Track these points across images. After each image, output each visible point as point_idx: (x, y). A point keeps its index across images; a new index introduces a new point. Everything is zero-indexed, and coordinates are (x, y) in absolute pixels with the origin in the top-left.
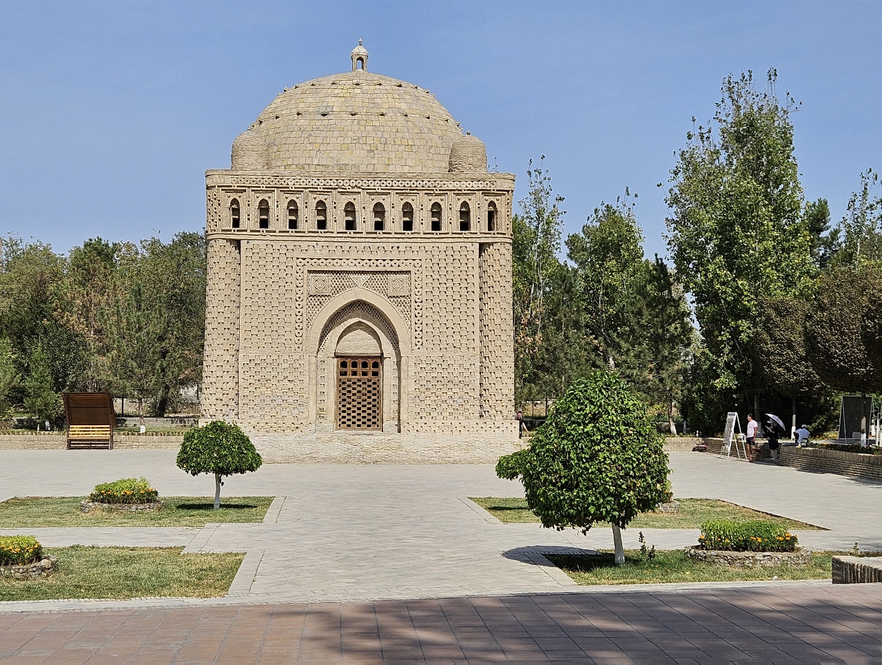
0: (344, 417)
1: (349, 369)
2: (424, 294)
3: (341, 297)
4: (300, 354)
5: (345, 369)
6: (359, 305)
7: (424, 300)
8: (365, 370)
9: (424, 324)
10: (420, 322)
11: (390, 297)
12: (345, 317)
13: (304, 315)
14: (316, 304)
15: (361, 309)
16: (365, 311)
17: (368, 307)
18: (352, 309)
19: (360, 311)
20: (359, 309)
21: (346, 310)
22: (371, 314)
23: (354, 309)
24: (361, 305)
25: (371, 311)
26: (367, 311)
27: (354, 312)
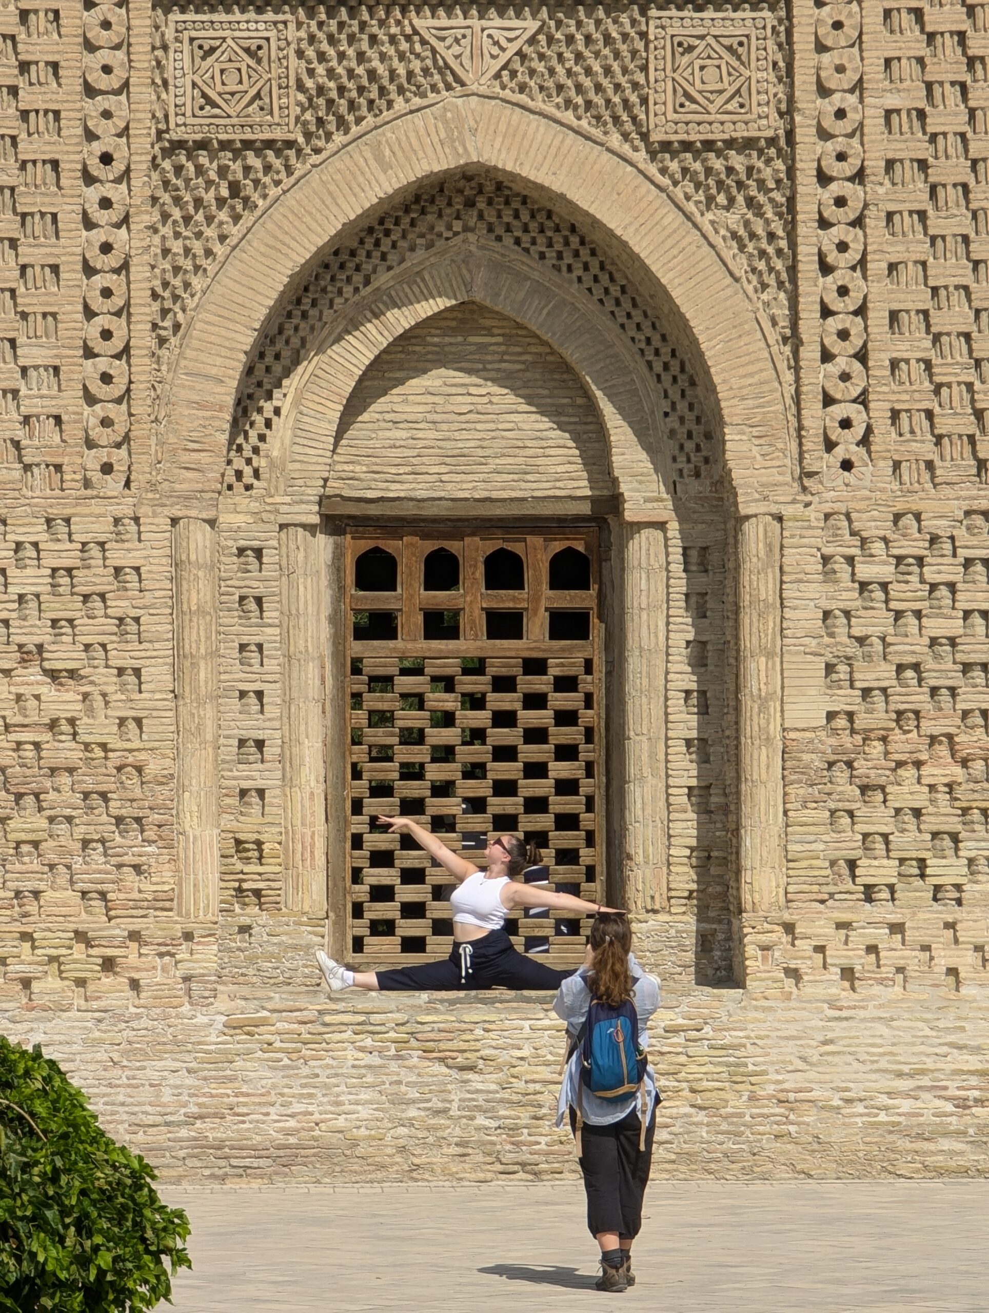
0: (382, 893)
1: (409, 598)
2: (874, 124)
3: (362, 154)
4: (119, 511)
5: (381, 600)
6: (470, 204)
7: (875, 166)
8: (505, 600)
9: (878, 317)
10: (852, 303)
11: (666, 146)
12: (383, 279)
13: (139, 271)
14: (209, 197)
15: (482, 226)
16: (508, 240)
17: (525, 216)
18: (422, 228)
19: (472, 237)
20: (466, 229)
21: (387, 233)
22: (542, 256)
23: (440, 227)
24: (481, 204)
25: (541, 240)
26: (518, 242)
27: (440, 243)
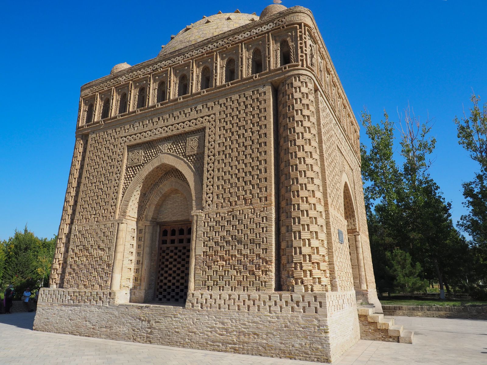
1: (169, 238)
2: (216, 146)
4: (112, 223)
5: (165, 238)
7: (216, 153)
8: (182, 237)
9: (215, 178)
10: (212, 176)
11: (189, 156)
12: (161, 186)
14: (131, 174)
15: (174, 176)
16: (177, 178)
17: (179, 174)
18: (166, 177)
19: (172, 178)
20: (172, 176)
21: (162, 179)
22: (181, 179)
23: (168, 177)
24: (174, 173)
25: (181, 177)
26: (178, 177)
27: (168, 179)
